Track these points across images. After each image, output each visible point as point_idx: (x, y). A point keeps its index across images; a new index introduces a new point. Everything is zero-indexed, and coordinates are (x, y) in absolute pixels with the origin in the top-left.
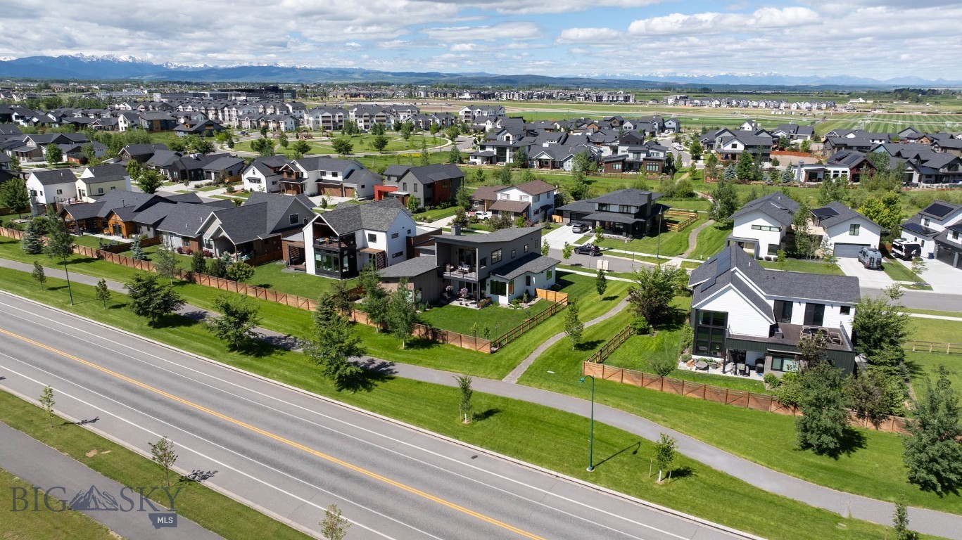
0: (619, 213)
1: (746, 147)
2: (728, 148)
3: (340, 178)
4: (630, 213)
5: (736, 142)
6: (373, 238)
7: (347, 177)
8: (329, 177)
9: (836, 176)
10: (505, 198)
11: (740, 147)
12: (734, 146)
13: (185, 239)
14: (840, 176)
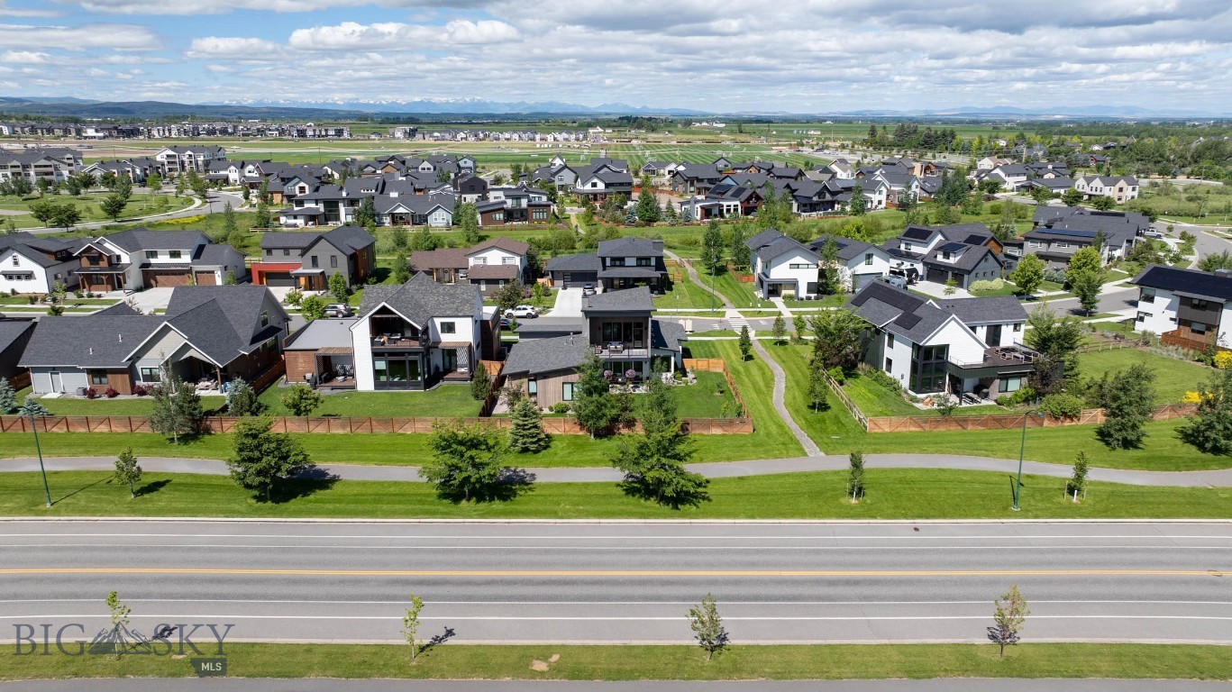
0: (637, 266)
1: (607, 186)
2: (588, 187)
3: (186, 259)
4: (650, 266)
5: (595, 180)
6: (449, 328)
7: (197, 255)
8: (163, 259)
9: (728, 211)
10: (481, 262)
11: (601, 186)
12: (594, 185)
13: (96, 373)
14: (732, 211)
